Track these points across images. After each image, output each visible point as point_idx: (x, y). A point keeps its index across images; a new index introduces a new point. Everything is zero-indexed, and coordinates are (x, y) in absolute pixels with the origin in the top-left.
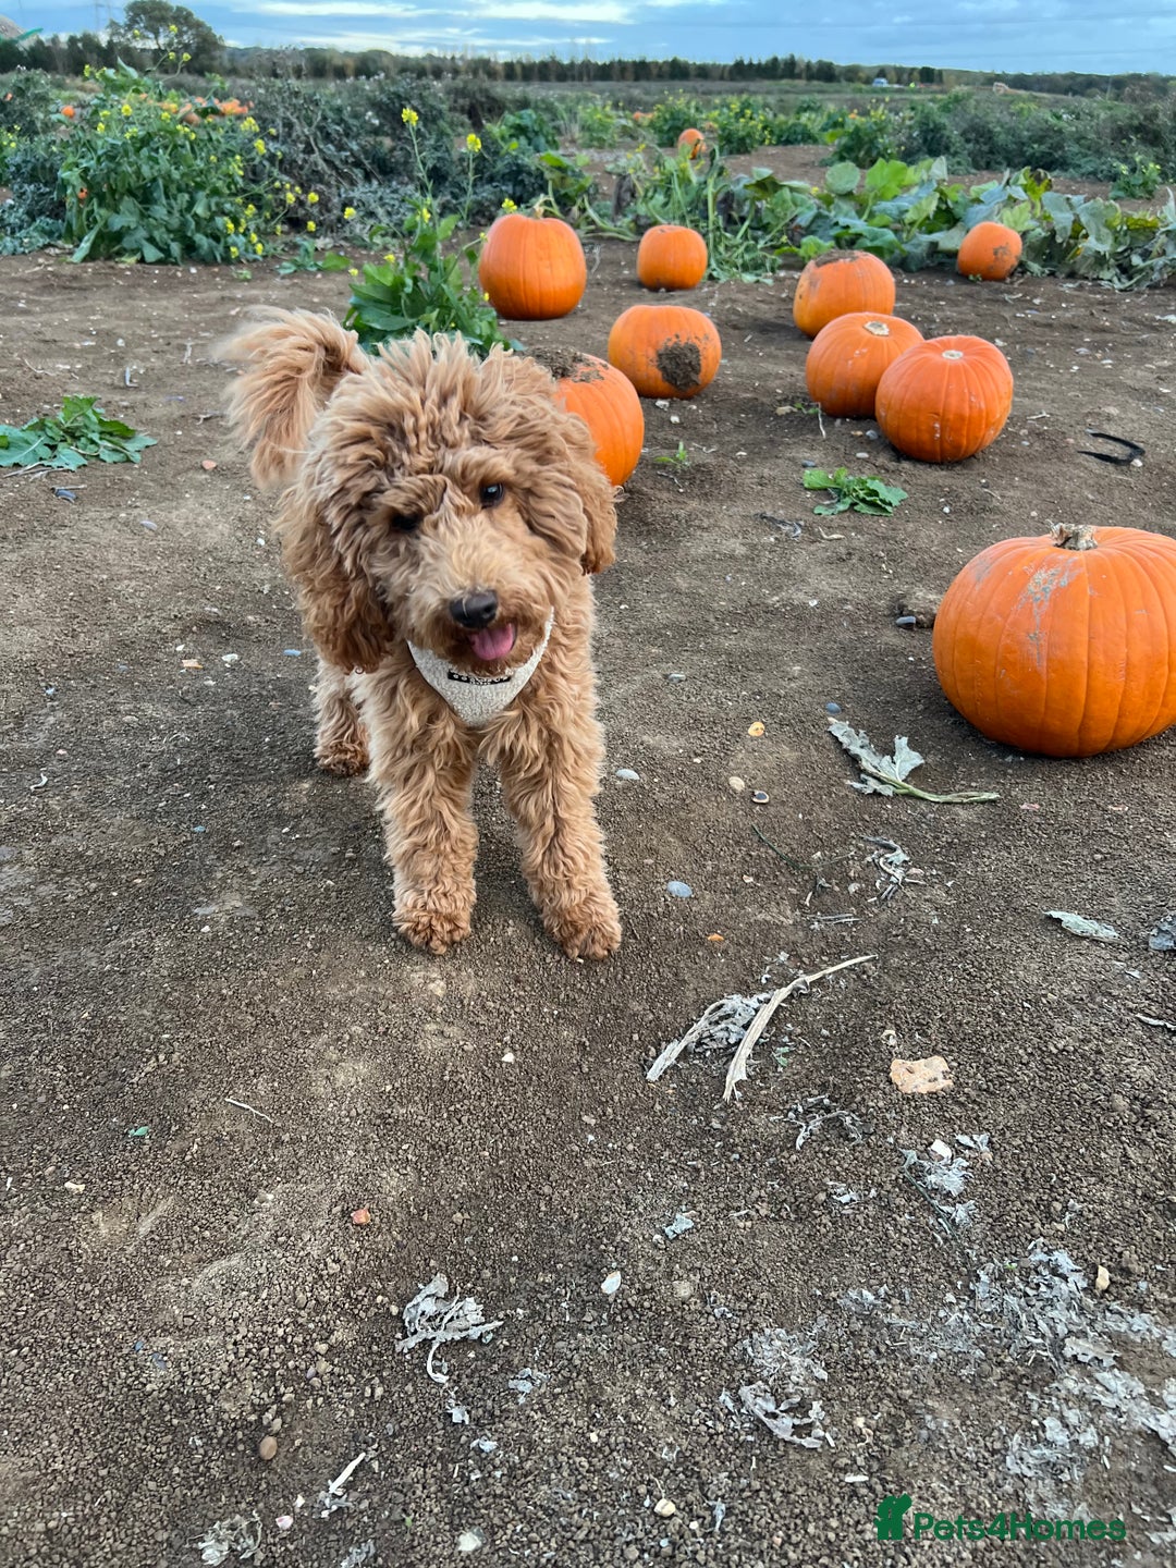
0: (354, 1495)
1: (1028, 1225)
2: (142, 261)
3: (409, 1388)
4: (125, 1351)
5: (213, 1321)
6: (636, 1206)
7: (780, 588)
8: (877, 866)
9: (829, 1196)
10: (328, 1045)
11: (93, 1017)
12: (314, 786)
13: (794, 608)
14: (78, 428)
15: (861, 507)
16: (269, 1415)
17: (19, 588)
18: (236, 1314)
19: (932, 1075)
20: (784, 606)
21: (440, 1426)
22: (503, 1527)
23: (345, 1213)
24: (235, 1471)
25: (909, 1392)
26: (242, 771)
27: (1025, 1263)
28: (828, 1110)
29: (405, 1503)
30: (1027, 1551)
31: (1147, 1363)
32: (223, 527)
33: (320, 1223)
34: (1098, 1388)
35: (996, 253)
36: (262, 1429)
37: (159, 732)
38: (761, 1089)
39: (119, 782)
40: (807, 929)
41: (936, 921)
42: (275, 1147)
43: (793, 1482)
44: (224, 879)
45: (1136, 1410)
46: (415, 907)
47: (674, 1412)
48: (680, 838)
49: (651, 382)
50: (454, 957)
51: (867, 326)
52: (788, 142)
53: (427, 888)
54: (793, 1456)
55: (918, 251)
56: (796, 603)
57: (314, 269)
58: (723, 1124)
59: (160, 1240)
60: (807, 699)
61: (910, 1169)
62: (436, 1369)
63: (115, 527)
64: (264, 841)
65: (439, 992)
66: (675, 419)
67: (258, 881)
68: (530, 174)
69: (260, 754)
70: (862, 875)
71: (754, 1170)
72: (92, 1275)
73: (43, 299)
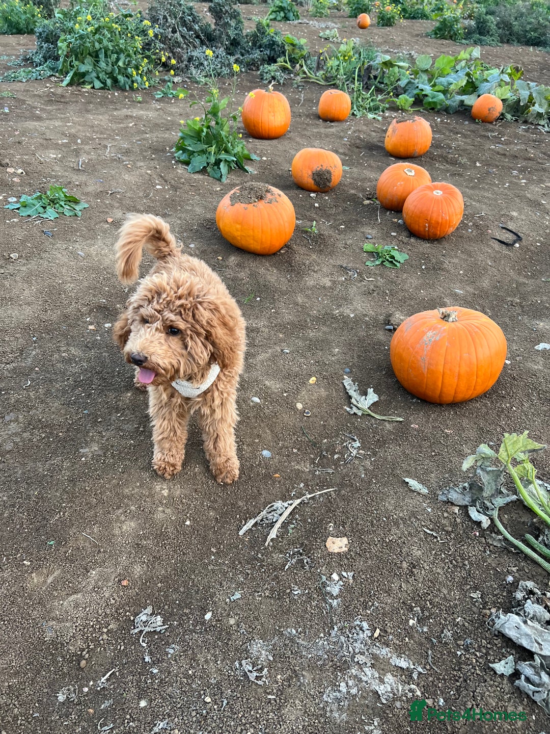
0: (109, 683)
1: (357, 610)
2: (93, 88)
3: (133, 647)
4: (39, 625)
5: (69, 618)
6: (223, 587)
7: (341, 306)
8: (348, 448)
9: (291, 591)
10: (121, 514)
11: (39, 494)
12: (132, 395)
13: (344, 317)
14: (55, 199)
15: (387, 264)
16: (84, 653)
17: (26, 285)
18: (77, 616)
19: (340, 545)
20: (340, 316)
21: (141, 662)
22: (155, 700)
23: (120, 581)
24: (71, 670)
25: (298, 668)
26: (106, 385)
27: (352, 625)
28: (301, 554)
29: (125, 688)
30: (322, 727)
31: (382, 666)
33: (110, 584)
34: (363, 673)
35: (489, 110)
36: (82, 657)
37: (76, 362)
38: (280, 542)
39: (58, 386)
40: (314, 474)
41: (363, 476)
42: (98, 553)
43: (251, 696)
44: (93, 436)
45: (373, 683)
46: (160, 459)
47: (219, 666)
48: (272, 431)
49: (309, 185)
50: (173, 480)
51: (405, 171)
52: (414, 18)
53: (166, 453)
54: (254, 686)
55: (454, 104)
56: (345, 315)
57: (171, 96)
58: (262, 556)
59: (54, 586)
60: (337, 366)
61: (322, 583)
62: (143, 641)
63: (67, 254)
64: (110, 419)
65: (166, 495)
66: (317, 205)
67: (105, 439)
68: (278, 46)
69: (113, 377)
70: (341, 451)
71: (268, 577)
72: (30, 597)
73: (47, 108)
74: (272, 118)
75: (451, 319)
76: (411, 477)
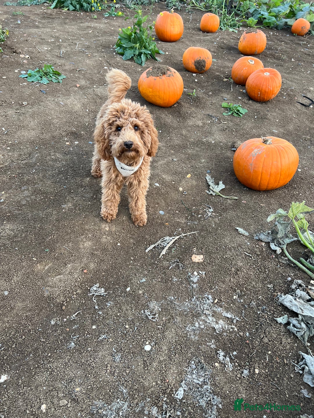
0: (77, 317)
1: (206, 290)
2: (69, 10)
3: (89, 302)
4: (41, 289)
5: (57, 286)
6: (137, 276)
7: (207, 136)
8: (206, 212)
9: (172, 279)
10: (84, 238)
11: (40, 226)
12: (90, 179)
13: (209, 143)
14: (47, 72)
15: (235, 114)
16: (64, 303)
17: (31, 119)
18: (61, 285)
19: (200, 259)
20: (206, 142)
21: (93, 309)
22: (100, 326)
23: (83, 270)
24: (58, 311)
25: (174, 315)
26: (76, 174)
27: (203, 296)
28: (178, 262)
29: (85, 320)
30: (185, 342)
31: (218, 316)
32: (79, 106)
33: (78, 271)
34: (208, 319)
35: (302, 28)
36: (63, 305)
37: (59, 161)
38: (167, 256)
39: (50, 173)
40: (187, 224)
41: (214, 226)
42: (71, 256)
43: (149, 326)
44: (69, 199)
45: (213, 323)
46: (105, 212)
47: (133, 312)
48: (165, 201)
49: (192, 69)
50: (112, 223)
51: (249, 61)
53: (108, 208)
54: (151, 322)
55: (282, 24)
56: (209, 141)
57: (114, 16)
58: (158, 262)
59: (49, 271)
60: (203, 169)
61: (189, 276)
62: (94, 299)
63: (54, 103)
64: (78, 191)
65: (107, 230)
66: (196, 80)
67: (75, 201)
69: (80, 170)
70: (202, 213)
71: (160, 272)
72: (37, 275)
73: (42, 21)
74: (172, 29)
75: (268, 143)
76: (240, 227)
